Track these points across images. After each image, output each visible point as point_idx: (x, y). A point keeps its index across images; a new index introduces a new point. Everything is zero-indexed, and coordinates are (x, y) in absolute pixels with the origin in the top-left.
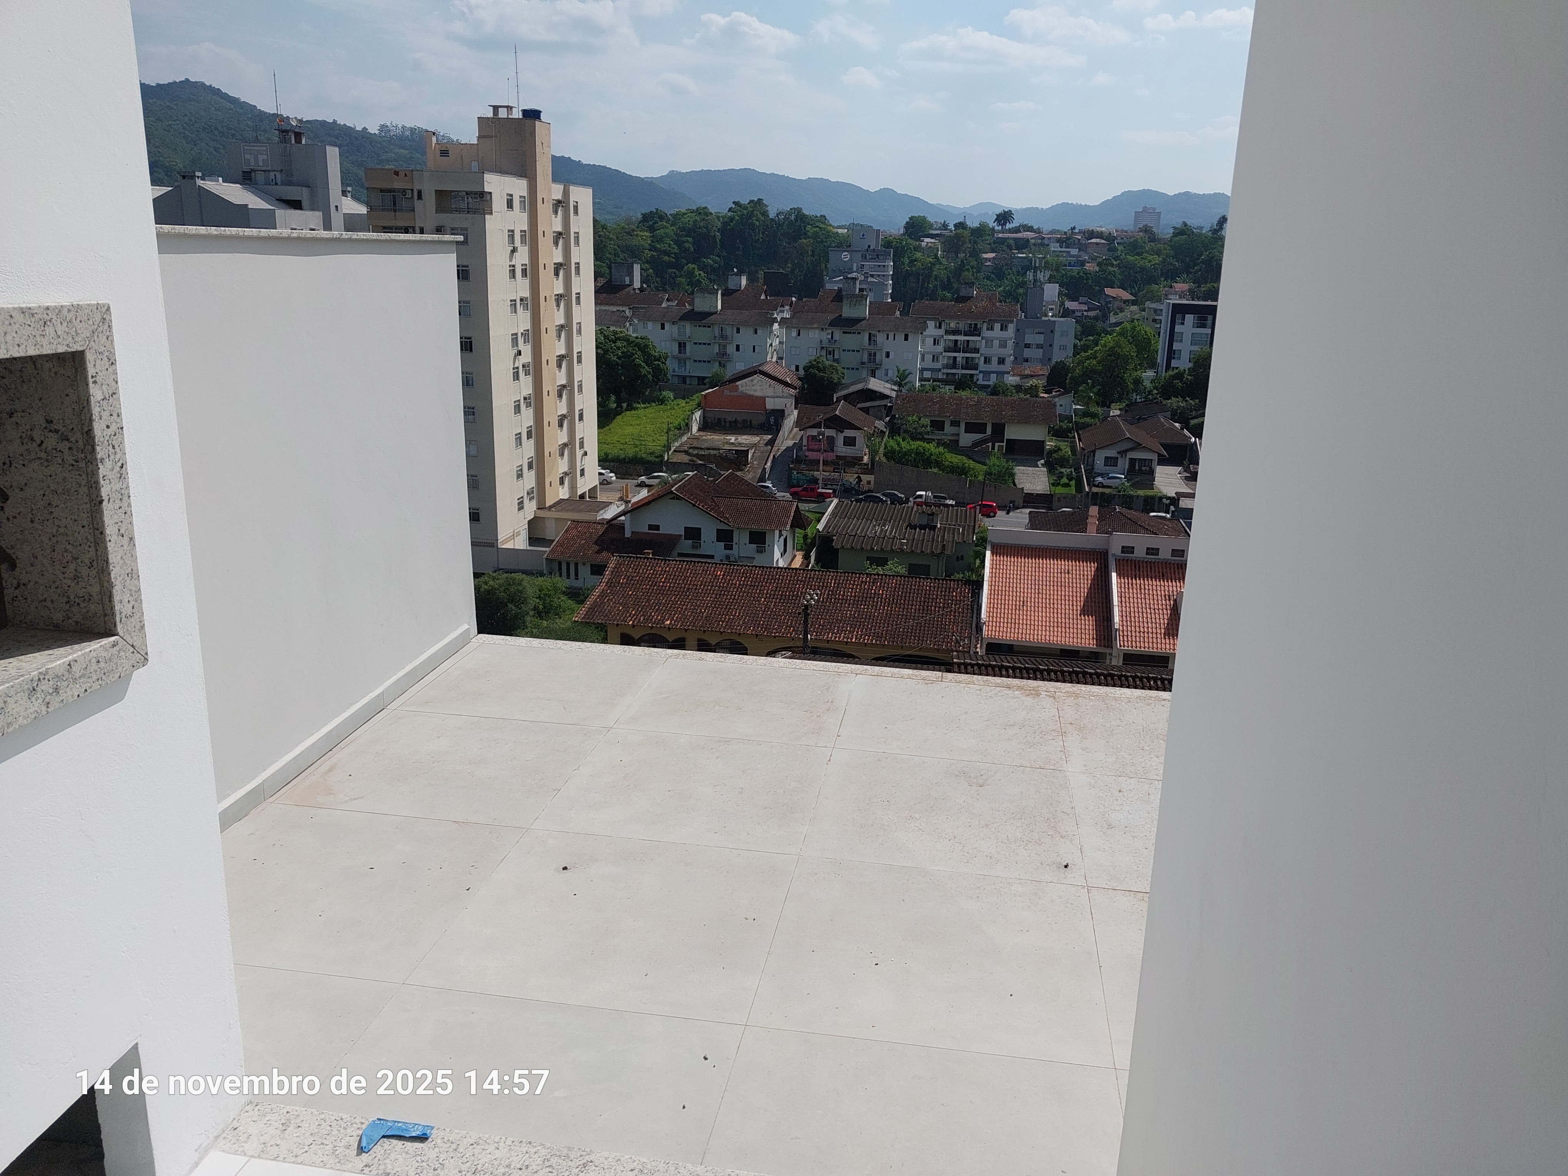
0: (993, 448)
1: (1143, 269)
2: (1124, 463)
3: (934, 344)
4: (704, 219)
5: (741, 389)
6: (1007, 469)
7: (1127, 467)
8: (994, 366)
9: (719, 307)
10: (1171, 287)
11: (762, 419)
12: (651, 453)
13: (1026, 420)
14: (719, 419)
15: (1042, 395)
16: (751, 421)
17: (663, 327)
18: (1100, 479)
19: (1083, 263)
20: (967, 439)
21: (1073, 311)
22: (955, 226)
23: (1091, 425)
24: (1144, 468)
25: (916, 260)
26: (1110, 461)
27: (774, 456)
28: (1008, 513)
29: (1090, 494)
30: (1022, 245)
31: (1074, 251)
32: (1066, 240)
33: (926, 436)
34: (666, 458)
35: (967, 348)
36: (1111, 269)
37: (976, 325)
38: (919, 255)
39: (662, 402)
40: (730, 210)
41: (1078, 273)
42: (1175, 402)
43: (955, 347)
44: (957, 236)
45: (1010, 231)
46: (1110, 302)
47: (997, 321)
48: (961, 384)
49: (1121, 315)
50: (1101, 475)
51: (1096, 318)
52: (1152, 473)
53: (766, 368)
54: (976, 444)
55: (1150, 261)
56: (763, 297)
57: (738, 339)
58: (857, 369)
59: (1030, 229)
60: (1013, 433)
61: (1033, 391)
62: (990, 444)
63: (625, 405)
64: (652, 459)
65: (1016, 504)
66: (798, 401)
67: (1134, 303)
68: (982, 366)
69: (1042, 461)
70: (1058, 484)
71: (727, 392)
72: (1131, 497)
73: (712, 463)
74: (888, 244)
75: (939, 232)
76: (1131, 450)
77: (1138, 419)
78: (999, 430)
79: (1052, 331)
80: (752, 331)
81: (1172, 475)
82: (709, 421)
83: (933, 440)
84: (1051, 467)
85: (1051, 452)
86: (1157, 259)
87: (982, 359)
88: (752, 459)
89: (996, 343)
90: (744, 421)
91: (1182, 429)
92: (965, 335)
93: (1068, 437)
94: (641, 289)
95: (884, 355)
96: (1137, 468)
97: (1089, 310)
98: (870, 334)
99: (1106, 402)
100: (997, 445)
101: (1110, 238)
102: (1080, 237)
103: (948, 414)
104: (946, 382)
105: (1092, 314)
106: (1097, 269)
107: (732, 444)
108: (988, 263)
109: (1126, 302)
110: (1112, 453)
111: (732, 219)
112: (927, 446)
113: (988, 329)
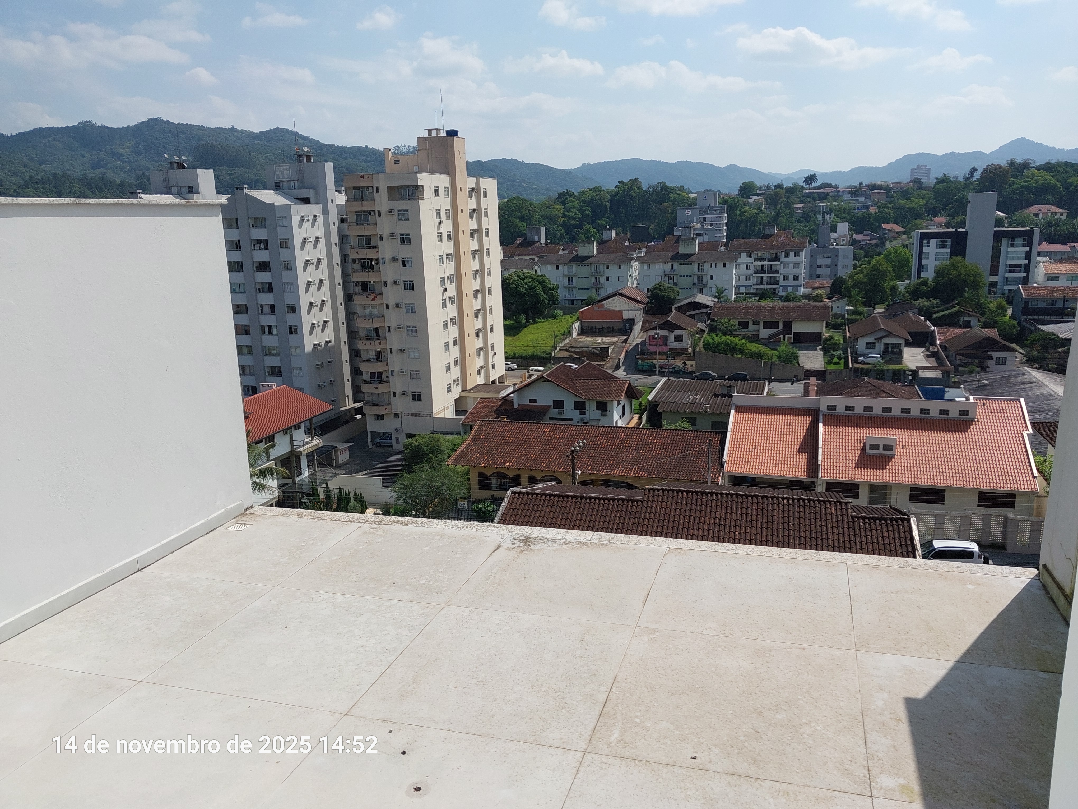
0: (784, 339)
1: (911, 209)
2: (880, 347)
3: (747, 268)
4: (598, 194)
5: (606, 306)
6: (792, 353)
7: (882, 349)
8: (791, 281)
9: (595, 252)
10: (932, 220)
11: (621, 326)
12: (544, 352)
13: (807, 318)
14: (592, 327)
15: (825, 300)
16: (613, 328)
17: (558, 268)
18: (862, 358)
19: (867, 207)
20: (764, 333)
21: (859, 241)
22: (775, 187)
23: (858, 321)
24: (895, 350)
25: (745, 212)
26: (870, 346)
27: (626, 351)
28: (792, 384)
29: (853, 369)
30: (823, 197)
31: (861, 199)
32: (855, 192)
33: (734, 333)
34: (553, 355)
35: (771, 270)
36: (887, 210)
37: (776, 254)
38: (747, 208)
39: (555, 317)
40: (616, 187)
41: (862, 214)
42: (923, 302)
43: (762, 270)
44: (776, 194)
45: (815, 188)
46: (886, 234)
47: (792, 250)
48: (763, 295)
49: (894, 242)
50: (863, 355)
51: (876, 246)
52: (900, 353)
53: (625, 292)
54: (771, 337)
55: (916, 203)
56: (627, 243)
57: (608, 273)
58: (690, 288)
59: (829, 186)
60: (798, 327)
61: (818, 298)
62: (782, 336)
63: (531, 321)
64: (544, 355)
65: (799, 377)
66: (646, 312)
67: (904, 233)
68: (782, 282)
69: (820, 347)
70: (831, 363)
71: (596, 309)
72: (883, 371)
73: (584, 356)
74: (725, 202)
75: (763, 192)
76: (884, 337)
77: (894, 315)
78: (788, 326)
79: (837, 256)
80: (617, 267)
81: (917, 354)
82: (585, 328)
83: (740, 335)
84: (826, 350)
85: (826, 340)
86: (922, 202)
87: (782, 277)
88: (612, 353)
89: (791, 265)
90: (609, 328)
91: (925, 321)
92: (769, 261)
93: (841, 329)
94: (546, 244)
95: (709, 278)
96: (890, 349)
97: (871, 239)
98: (699, 264)
99: (870, 303)
100: (787, 336)
101: (887, 189)
102: (865, 190)
103: (750, 317)
104: (754, 294)
105: (873, 242)
106: (877, 211)
107: (599, 343)
108: (799, 211)
109: (898, 233)
110: (870, 339)
111: (617, 193)
112: (734, 339)
113: (785, 256)
